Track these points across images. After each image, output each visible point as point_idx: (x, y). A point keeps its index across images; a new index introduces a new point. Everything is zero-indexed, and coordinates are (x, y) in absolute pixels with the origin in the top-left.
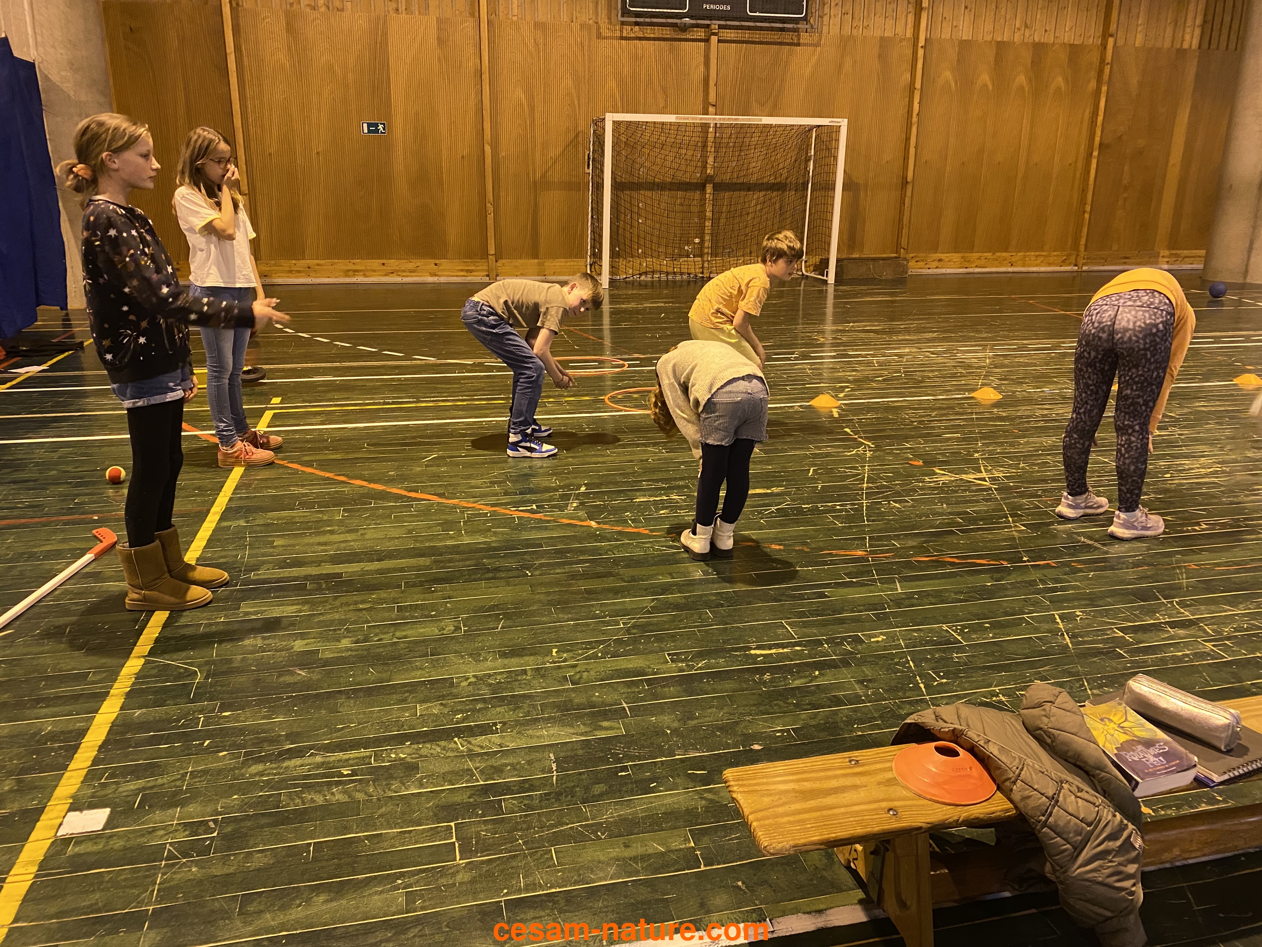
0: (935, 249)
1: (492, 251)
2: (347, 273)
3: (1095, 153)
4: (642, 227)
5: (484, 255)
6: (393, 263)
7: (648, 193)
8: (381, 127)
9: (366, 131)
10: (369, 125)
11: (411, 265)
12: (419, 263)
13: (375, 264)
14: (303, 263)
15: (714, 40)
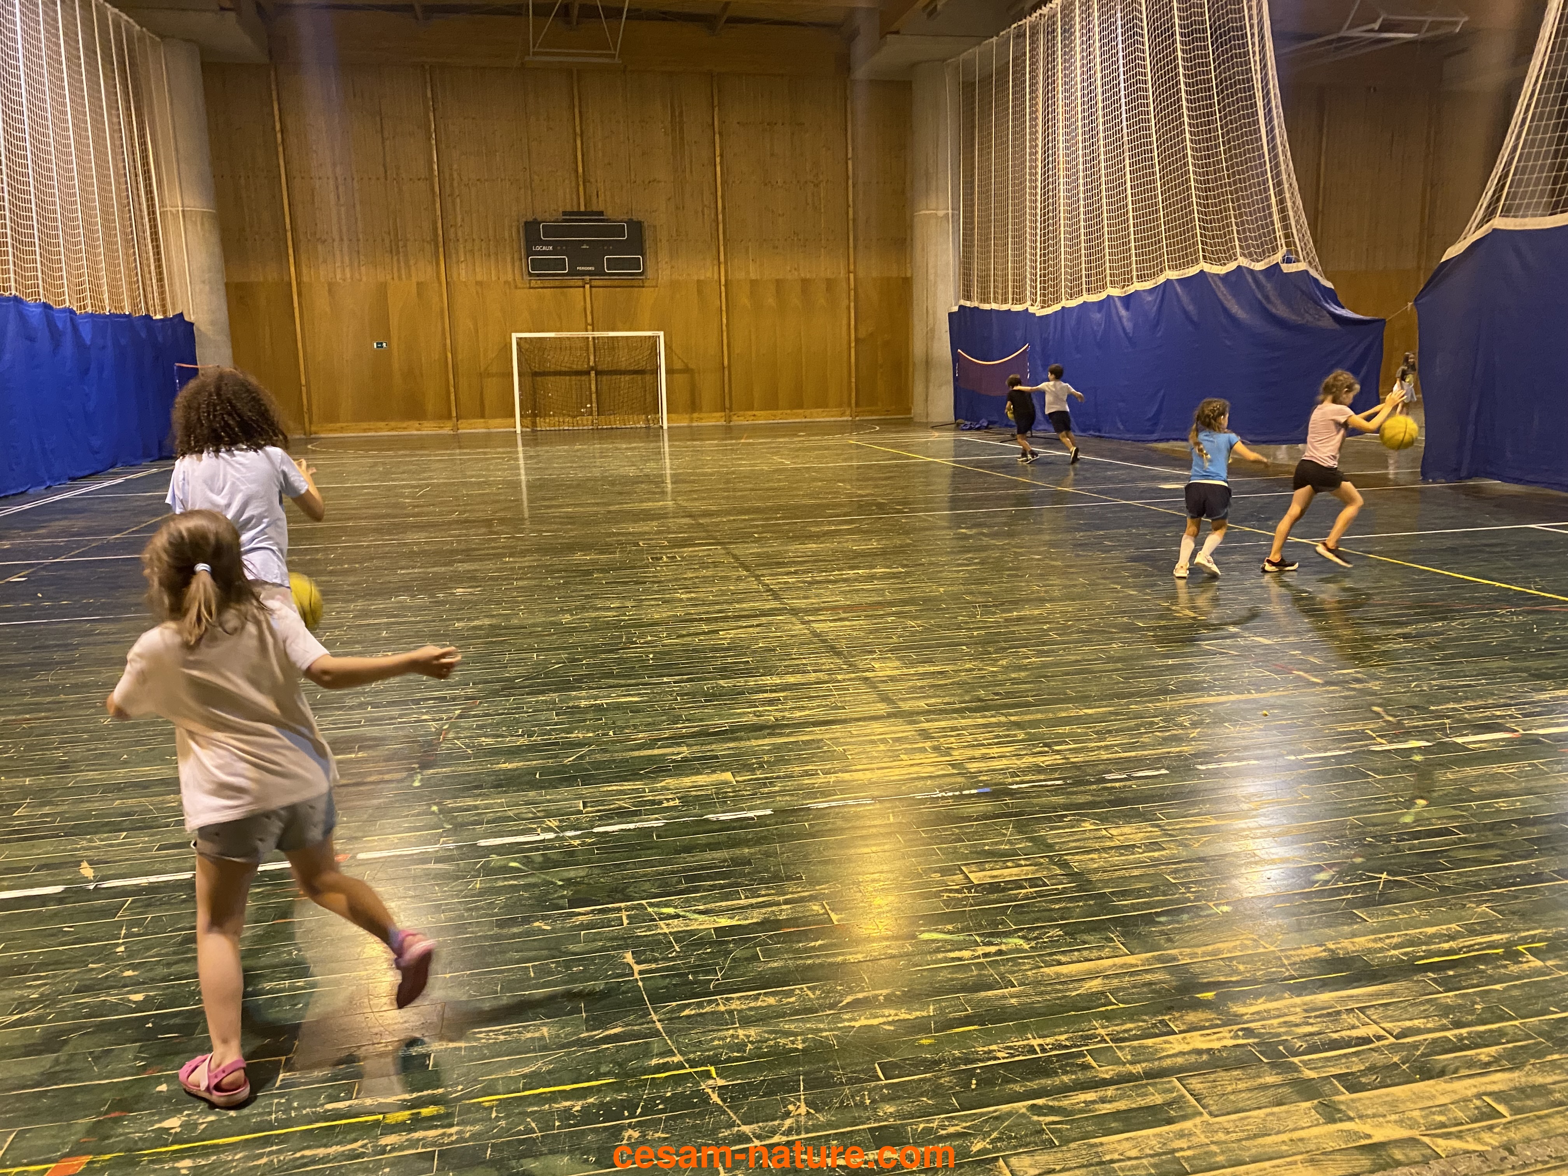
0: (752, 409)
1: (454, 414)
2: (365, 430)
3: (853, 345)
4: (552, 399)
5: (449, 417)
6: (393, 424)
7: (553, 378)
8: (384, 344)
9: (375, 346)
10: (378, 343)
11: (405, 425)
12: (411, 423)
13: (382, 424)
14: (339, 425)
15: (587, 286)
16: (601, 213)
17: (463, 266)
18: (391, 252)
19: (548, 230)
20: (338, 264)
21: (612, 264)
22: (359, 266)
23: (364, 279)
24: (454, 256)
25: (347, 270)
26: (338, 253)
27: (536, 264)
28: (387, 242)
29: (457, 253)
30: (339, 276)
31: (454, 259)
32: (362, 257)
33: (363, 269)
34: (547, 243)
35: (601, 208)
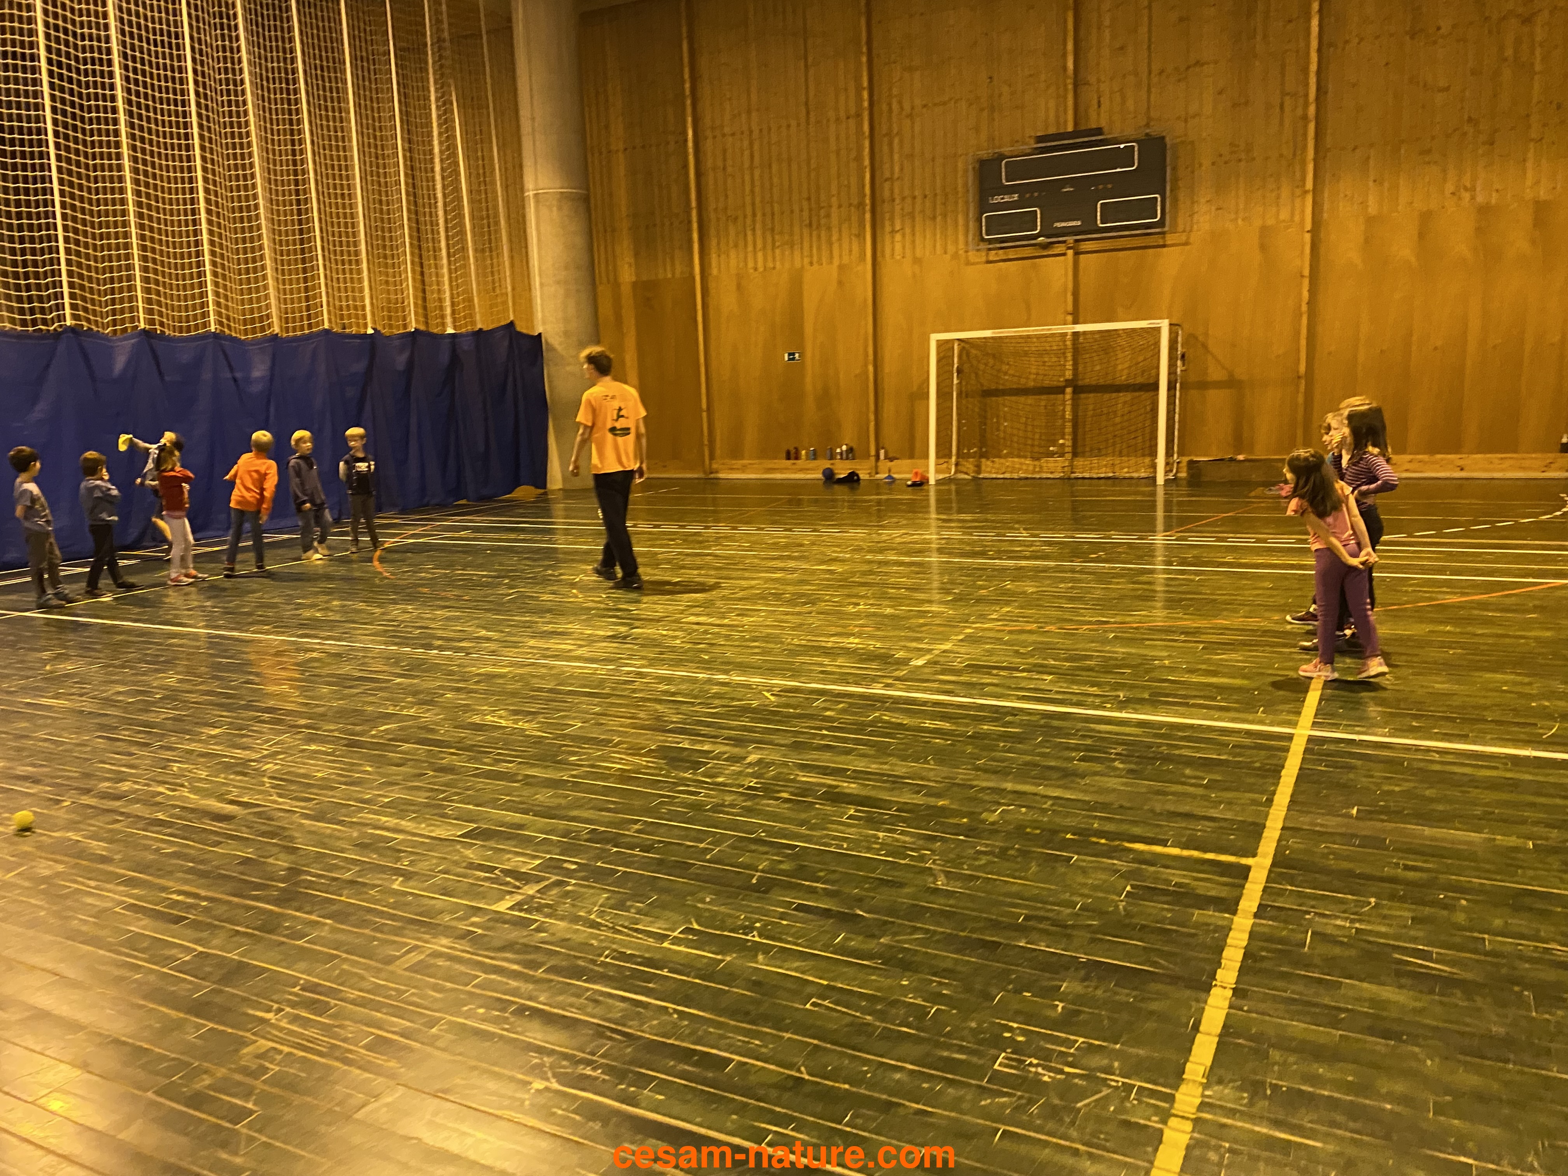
2: (766, 471)
4: (1009, 430)
5: (866, 455)
7: (1014, 398)
8: (797, 355)
9: (786, 358)
10: (790, 354)
15: (1070, 252)
16: (1099, 131)
17: (898, 237)
18: (810, 225)
19: (1015, 171)
20: (750, 248)
21: (1109, 213)
22: (773, 249)
23: (778, 265)
24: (887, 223)
25: (760, 255)
26: (749, 233)
27: (994, 225)
28: (806, 214)
29: (892, 219)
30: (751, 264)
31: (888, 228)
32: (777, 237)
33: (777, 251)
34: (1010, 190)
35: (1103, 123)
